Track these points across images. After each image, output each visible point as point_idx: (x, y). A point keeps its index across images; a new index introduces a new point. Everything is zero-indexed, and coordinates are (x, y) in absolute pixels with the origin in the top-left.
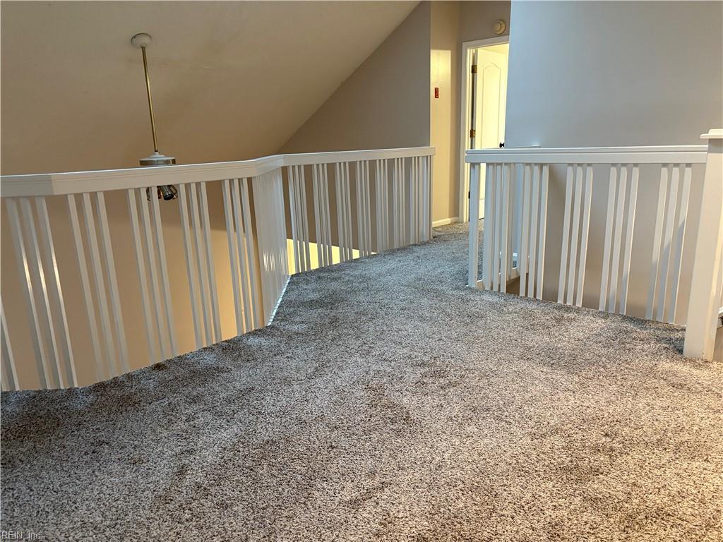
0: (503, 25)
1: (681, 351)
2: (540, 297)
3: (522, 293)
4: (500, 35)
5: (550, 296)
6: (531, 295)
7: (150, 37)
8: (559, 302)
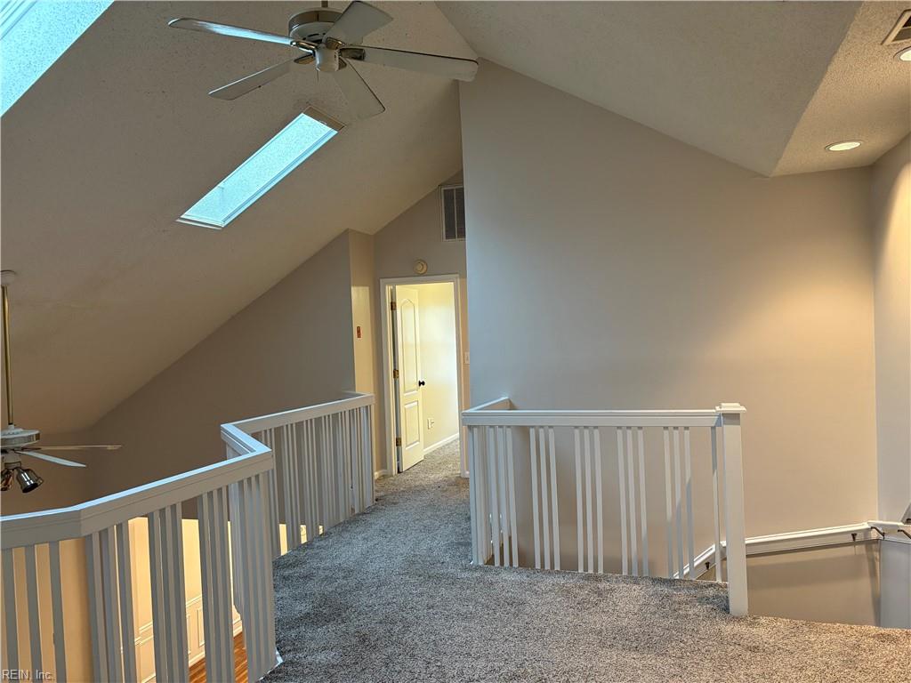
0: (425, 266)
1: (727, 610)
2: (557, 568)
3: (538, 566)
4: (422, 275)
5: (569, 565)
6: (547, 567)
7: (15, 273)
8: (580, 571)
